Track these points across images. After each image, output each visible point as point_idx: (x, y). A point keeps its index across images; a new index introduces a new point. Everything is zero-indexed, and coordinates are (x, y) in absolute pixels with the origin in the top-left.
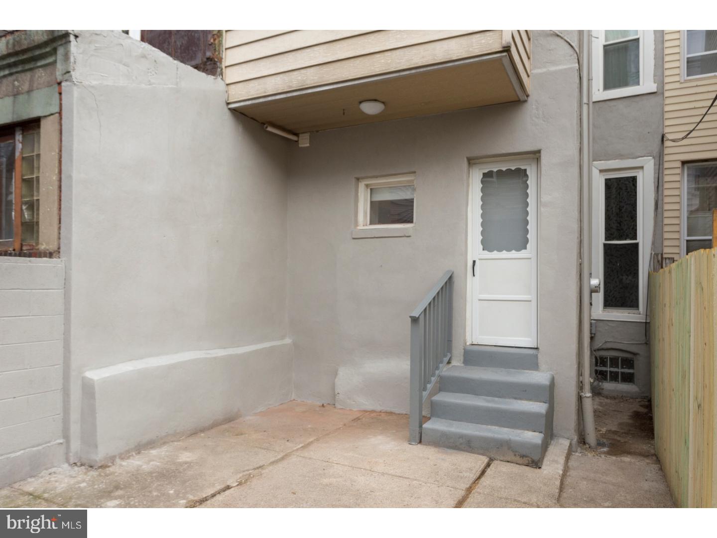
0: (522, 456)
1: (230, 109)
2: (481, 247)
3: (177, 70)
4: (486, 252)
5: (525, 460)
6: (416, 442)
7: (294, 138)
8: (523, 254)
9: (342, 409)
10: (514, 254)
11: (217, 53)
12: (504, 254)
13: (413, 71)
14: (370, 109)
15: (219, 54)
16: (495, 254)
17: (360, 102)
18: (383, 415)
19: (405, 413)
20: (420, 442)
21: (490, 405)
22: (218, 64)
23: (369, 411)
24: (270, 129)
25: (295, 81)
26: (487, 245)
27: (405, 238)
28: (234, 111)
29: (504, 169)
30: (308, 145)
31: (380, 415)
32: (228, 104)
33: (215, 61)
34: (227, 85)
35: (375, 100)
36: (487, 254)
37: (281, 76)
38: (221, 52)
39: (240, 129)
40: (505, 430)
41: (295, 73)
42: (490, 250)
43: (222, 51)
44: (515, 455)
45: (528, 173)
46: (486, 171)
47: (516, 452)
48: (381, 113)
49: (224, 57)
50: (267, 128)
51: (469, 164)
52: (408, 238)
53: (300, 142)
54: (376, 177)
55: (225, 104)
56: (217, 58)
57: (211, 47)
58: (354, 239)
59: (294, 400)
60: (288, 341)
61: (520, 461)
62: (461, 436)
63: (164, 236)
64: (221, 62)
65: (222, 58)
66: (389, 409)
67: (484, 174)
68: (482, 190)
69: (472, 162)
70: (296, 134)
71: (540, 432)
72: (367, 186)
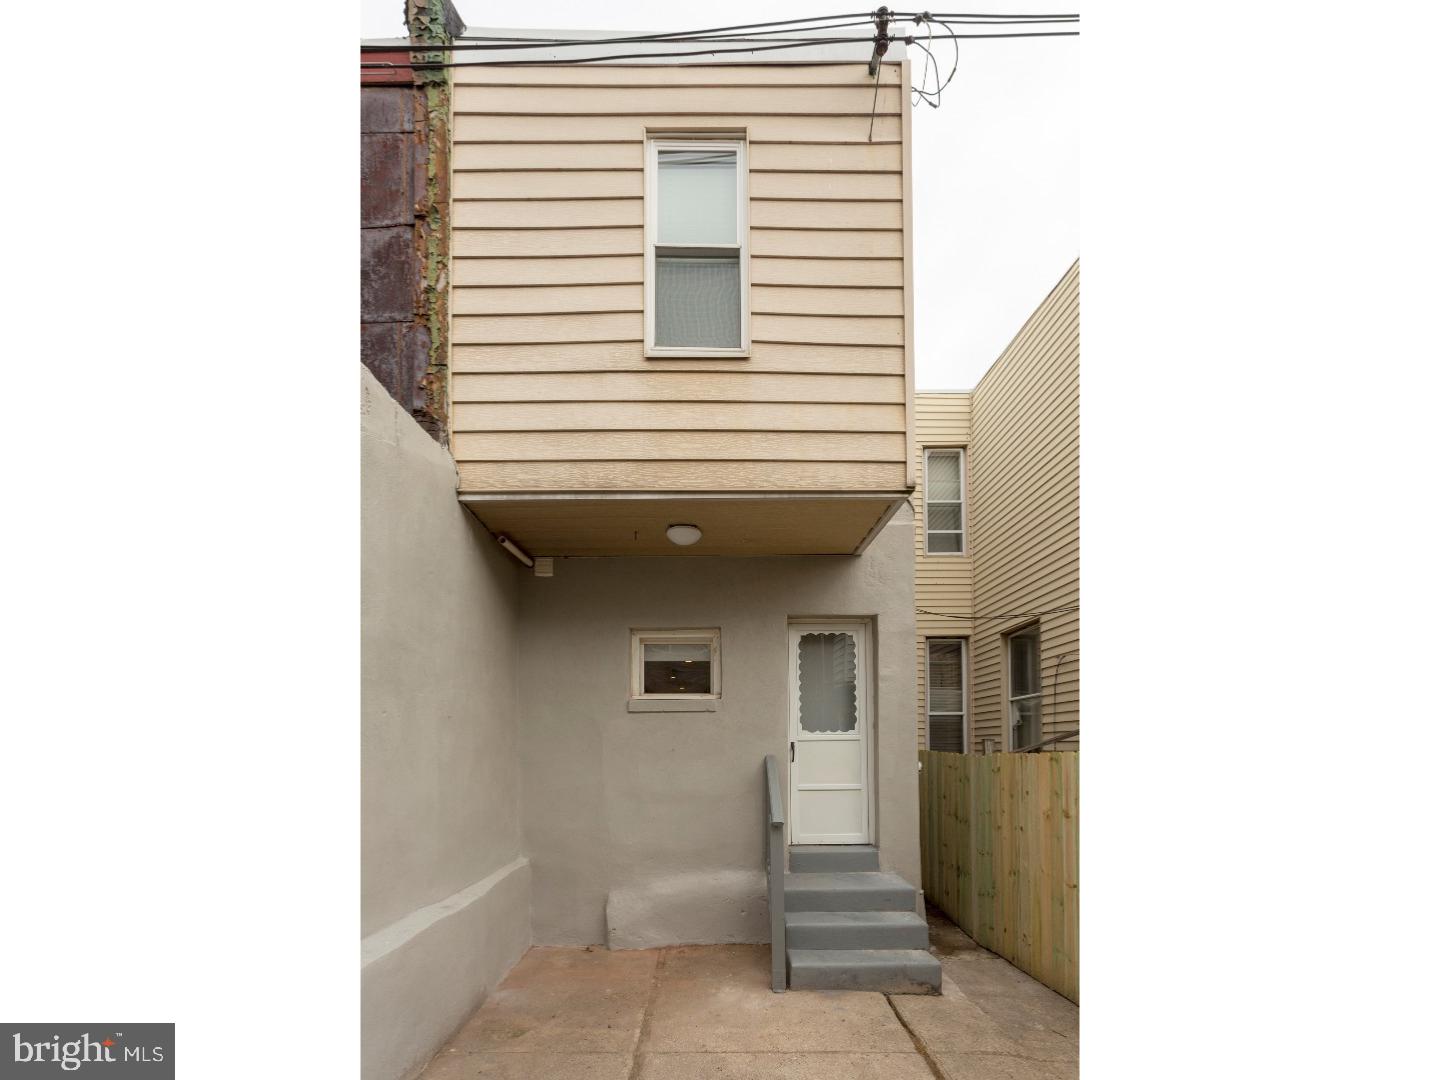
0: (921, 984)
1: (460, 502)
2: (800, 725)
3: (396, 417)
4: (806, 732)
5: (924, 989)
6: (782, 989)
7: (528, 562)
8: (850, 734)
9: (621, 950)
10: (840, 735)
11: (436, 406)
12: (829, 735)
13: (786, 496)
14: (682, 537)
15: (442, 407)
16: (818, 735)
17: (671, 526)
18: (686, 950)
19: (714, 942)
20: (788, 985)
21: (861, 924)
22: (440, 424)
23: (664, 948)
24: (507, 545)
25: (593, 478)
26: (808, 724)
27: (707, 714)
28: (466, 507)
29: (816, 633)
30: (551, 575)
31: (683, 952)
32: (459, 493)
33: (433, 418)
34: (458, 462)
35: (695, 526)
36: (808, 735)
37: (567, 465)
38: (445, 406)
39: (471, 539)
40: (885, 953)
41: (594, 466)
42: (812, 730)
43: (448, 405)
44: (912, 984)
45: (855, 639)
46: (805, 634)
47: (914, 980)
48: (695, 544)
49: (450, 415)
50: (503, 541)
51: (789, 624)
52: (713, 714)
53: (537, 569)
54: (659, 630)
55: (454, 492)
56: (437, 415)
57: (423, 393)
58: (630, 712)
59: (533, 947)
60: (523, 861)
61: (918, 989)
62: (845, 971)
63: (384, 712)
64: (445, 424)
65: (447, 417)
66: (691, 941)
67: (803, 637)
68: (800, 656)
69: (793, 620)
70: (532, 558)
71: (923, 949)
72: (641, 640)
